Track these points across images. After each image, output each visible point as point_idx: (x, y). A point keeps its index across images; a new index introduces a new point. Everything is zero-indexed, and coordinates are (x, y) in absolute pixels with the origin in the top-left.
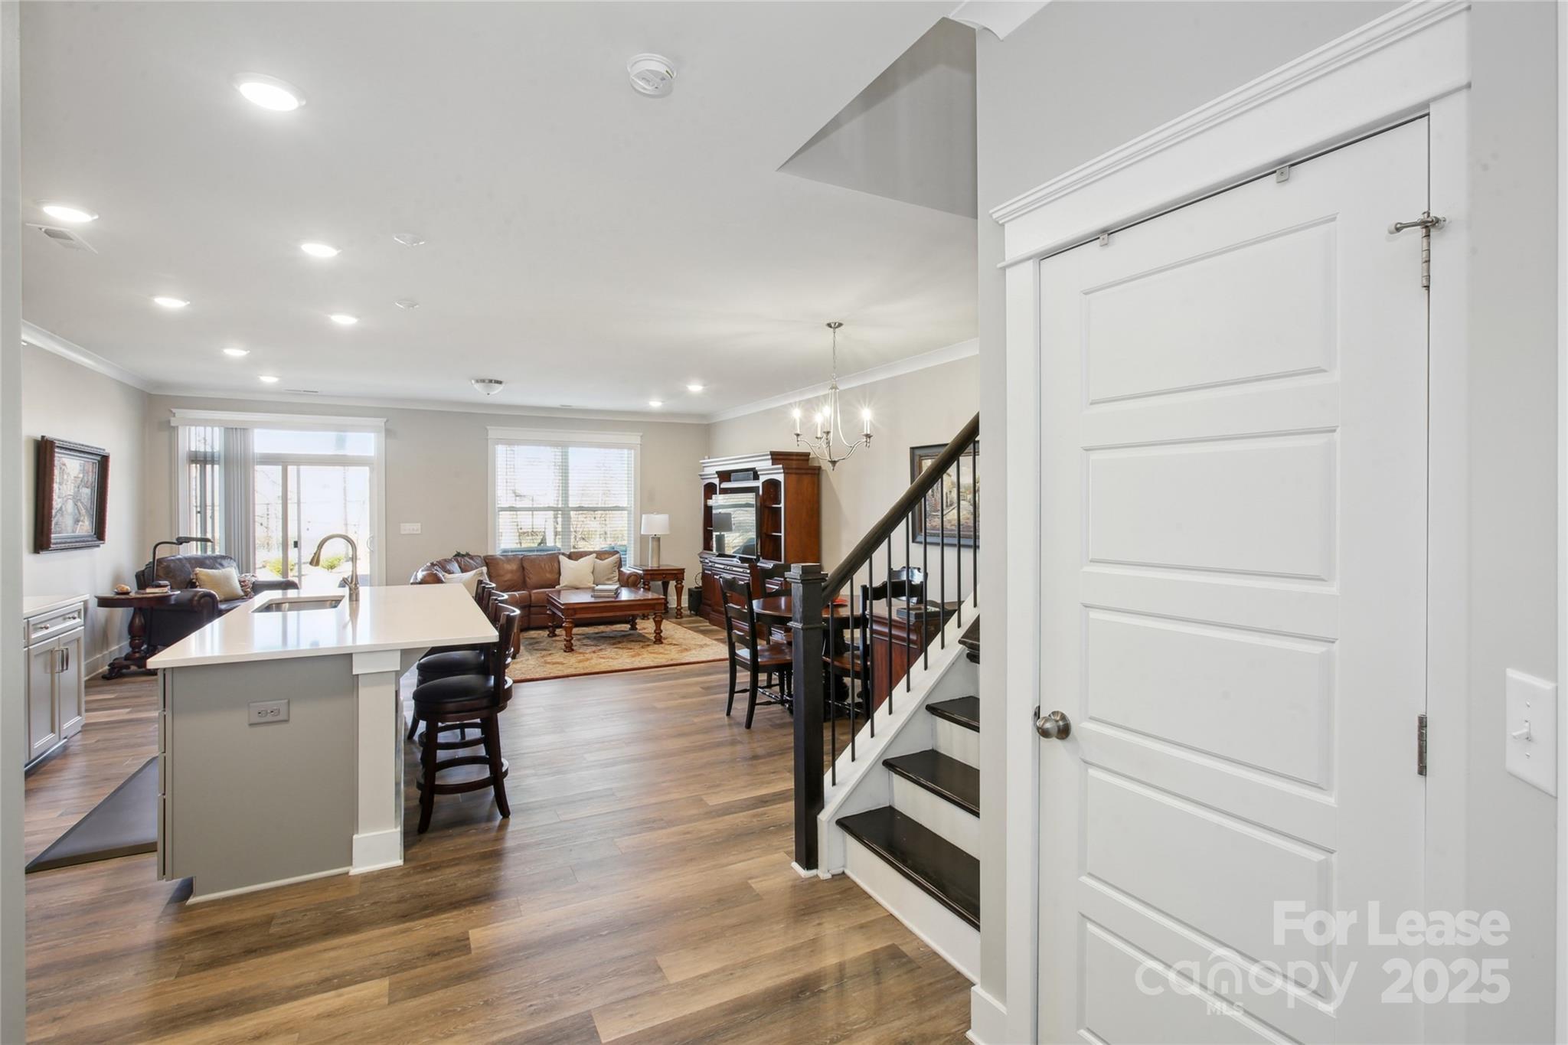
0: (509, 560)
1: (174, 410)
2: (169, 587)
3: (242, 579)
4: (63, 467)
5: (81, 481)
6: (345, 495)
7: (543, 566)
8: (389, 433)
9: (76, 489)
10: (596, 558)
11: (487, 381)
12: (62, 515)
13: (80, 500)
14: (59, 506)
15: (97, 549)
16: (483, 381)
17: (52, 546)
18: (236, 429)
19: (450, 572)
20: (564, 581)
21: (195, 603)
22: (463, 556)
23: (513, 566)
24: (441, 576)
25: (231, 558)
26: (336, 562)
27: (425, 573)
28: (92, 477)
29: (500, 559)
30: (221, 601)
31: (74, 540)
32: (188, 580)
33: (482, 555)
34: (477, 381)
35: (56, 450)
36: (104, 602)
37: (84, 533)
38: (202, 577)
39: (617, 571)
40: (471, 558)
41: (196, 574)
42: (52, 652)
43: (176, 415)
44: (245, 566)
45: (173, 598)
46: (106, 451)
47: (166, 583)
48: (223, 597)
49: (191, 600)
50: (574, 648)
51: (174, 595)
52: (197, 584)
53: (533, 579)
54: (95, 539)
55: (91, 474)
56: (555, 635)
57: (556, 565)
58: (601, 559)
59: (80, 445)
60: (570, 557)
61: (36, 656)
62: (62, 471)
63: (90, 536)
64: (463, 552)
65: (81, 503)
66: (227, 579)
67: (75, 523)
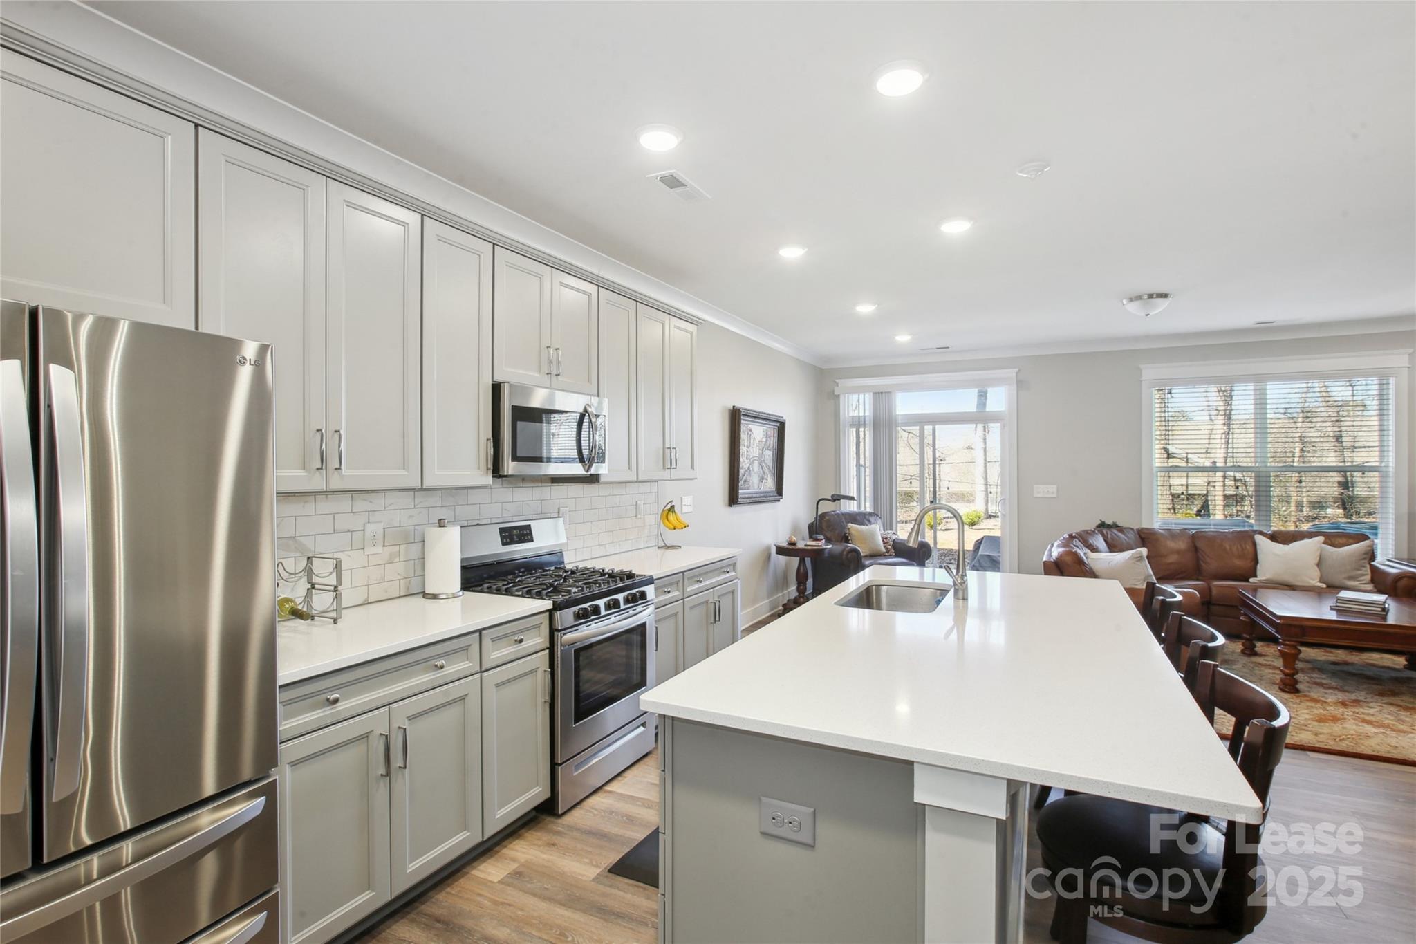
0: (1172, 535)
1: (837, 381)
2: (824, 541)
3: (885, 536)
4: (750, 432)
5: (765, 445)
6: (985, 455)
7: (1228, 547)
8: (1021, 384)
9: (761, 452)
10: (1325, 543)
11: (1146, 297)
12: (750, 473)
13: (764, 461)
14: (747, 466)
15: (777, 503)
16: (1139, 298)
17: (739, 500)
18: (882, 393)
19: (1094, 549)
20: (1265, 572)
21: (844, 557)
22: (1109, 527)
23: (1182, 545)
24: (1082, 555)
25: (877, 515)
26: (975, 520)
27: (1061, 550)
28: (773, 442)
29: (1161, 534)
30: (866, 556)
31: (758, 495)
32: (843, 534)
33: (1135, 527)
34: (1131, 300)
35: (742, 418)
36: (781, 551)
37: (767, 490)
38: (853, 532)
39: (1368, 566)
40: (1121, 529)
41: (849, 529)
42: (707, 602)
43: (839, 385)
44: (888, 525)
45: (827, 551)
46: (784, 418)
47: (822, 537)
48: (868, 553)
49: (841, 554)
50: (1300, 686)
51: (826, 548)
52: (849, 538)
53: (1211, 565)
54: (776, 494)
55: (772, 439)
56: (1256, 654)
57: (1249, 547)
58: (1333, 545)
59: (762, 413)
60: (1274, 537)
61: (691, 608)
62: (749, 437)
63: (771, 492)
64: (1109, 522)
65: (765, 463)
66: (873, 534)
67: (760, 481)
